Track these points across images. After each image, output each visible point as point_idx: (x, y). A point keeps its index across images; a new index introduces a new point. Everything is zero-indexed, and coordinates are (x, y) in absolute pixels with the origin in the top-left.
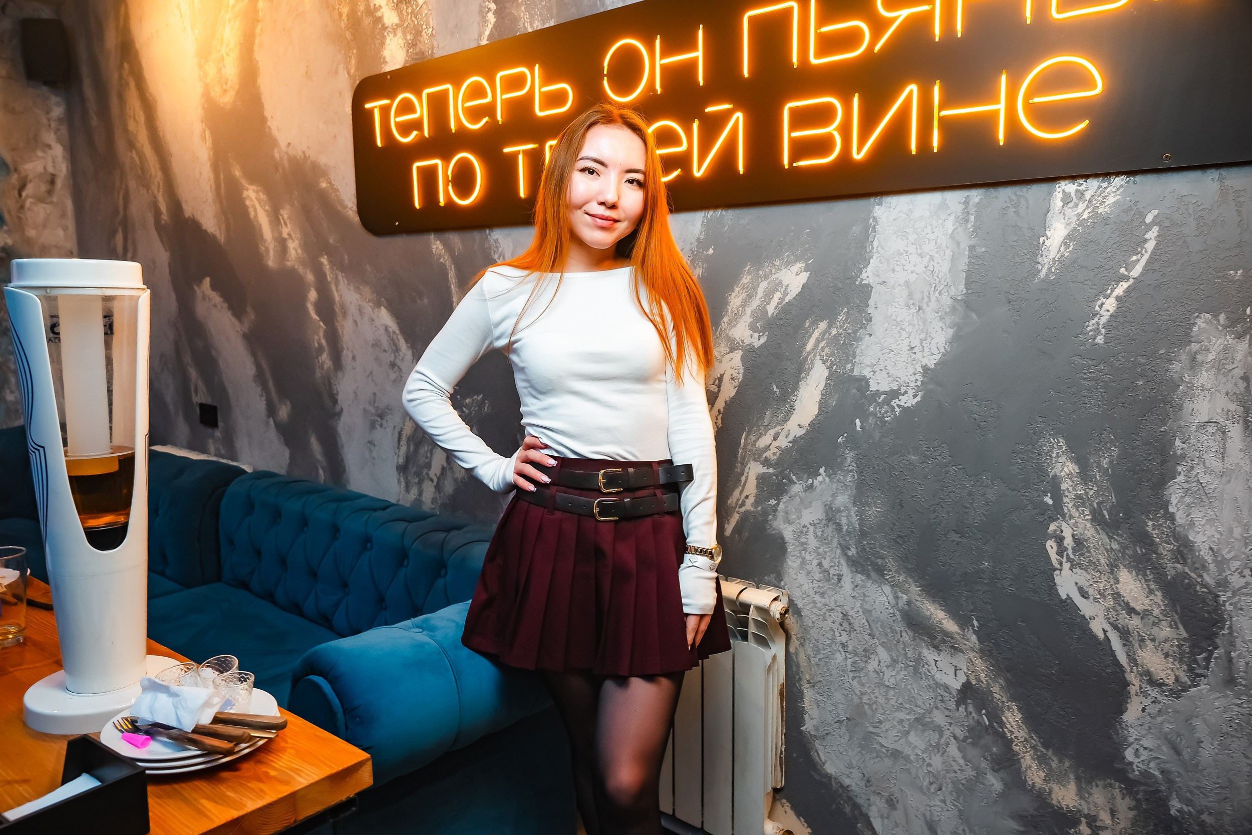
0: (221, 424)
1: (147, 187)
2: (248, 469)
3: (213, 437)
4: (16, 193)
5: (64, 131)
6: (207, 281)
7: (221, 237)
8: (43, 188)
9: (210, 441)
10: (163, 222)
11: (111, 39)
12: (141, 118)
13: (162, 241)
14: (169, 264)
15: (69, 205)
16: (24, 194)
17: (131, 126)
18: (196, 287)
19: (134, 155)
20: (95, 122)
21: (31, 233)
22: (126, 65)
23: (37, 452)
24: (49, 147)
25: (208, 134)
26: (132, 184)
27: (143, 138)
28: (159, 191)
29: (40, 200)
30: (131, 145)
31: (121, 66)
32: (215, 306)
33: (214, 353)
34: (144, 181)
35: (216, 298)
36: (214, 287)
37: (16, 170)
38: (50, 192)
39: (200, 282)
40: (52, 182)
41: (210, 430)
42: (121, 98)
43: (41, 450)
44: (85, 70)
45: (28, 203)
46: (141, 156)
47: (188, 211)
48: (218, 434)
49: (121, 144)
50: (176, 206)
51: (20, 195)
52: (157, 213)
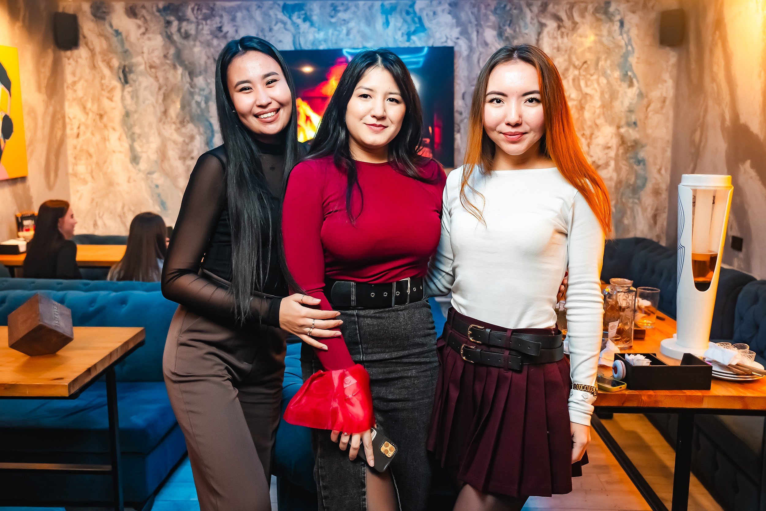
0: (744, 249)
1: (720, 105)
2: (758, 278)
3: (737, 257)
4: (645, 109)
5: (675, 72)
6: (748, 163)
7: (762, 137)
8: (659, 105)
9: (736, 259)
10: (726, 126)
11: (711, 17)
12: (722, 63)
13: (724, 137)
14: (726, 151)
15: (671, 114)
16: (649, 109)
17: (715, 68)
18: (740, 166)
19: (715, 86)
20: (693, 66)
21: (649, 131)
22: (717, 33)
23: (681, 249)
24: (665, 81)
25: (763, 74)
26: (710, 103)
27: (721, 76)
28: (726, 107)
29: (656, 112)
30: (713, 80)
31: (714, 33)
32: (751, 178)
33: (746, 206)
34: (718, 101)
35: (753, 173)
36: (752, 166)
37: (647, 96)
38: (662, 108)
39: (744, 161)
40: (664, 102)
41: (736, 253)
42: (711, 52)
43: (683, 248)
44: (692, 36)
45: (650, 114)
46: (719, 87)
47: (743, 119)
48: (741, 255)
49: (707, 79)
50: (736, 117)
51: (647, 110)
52: (723, 120)
